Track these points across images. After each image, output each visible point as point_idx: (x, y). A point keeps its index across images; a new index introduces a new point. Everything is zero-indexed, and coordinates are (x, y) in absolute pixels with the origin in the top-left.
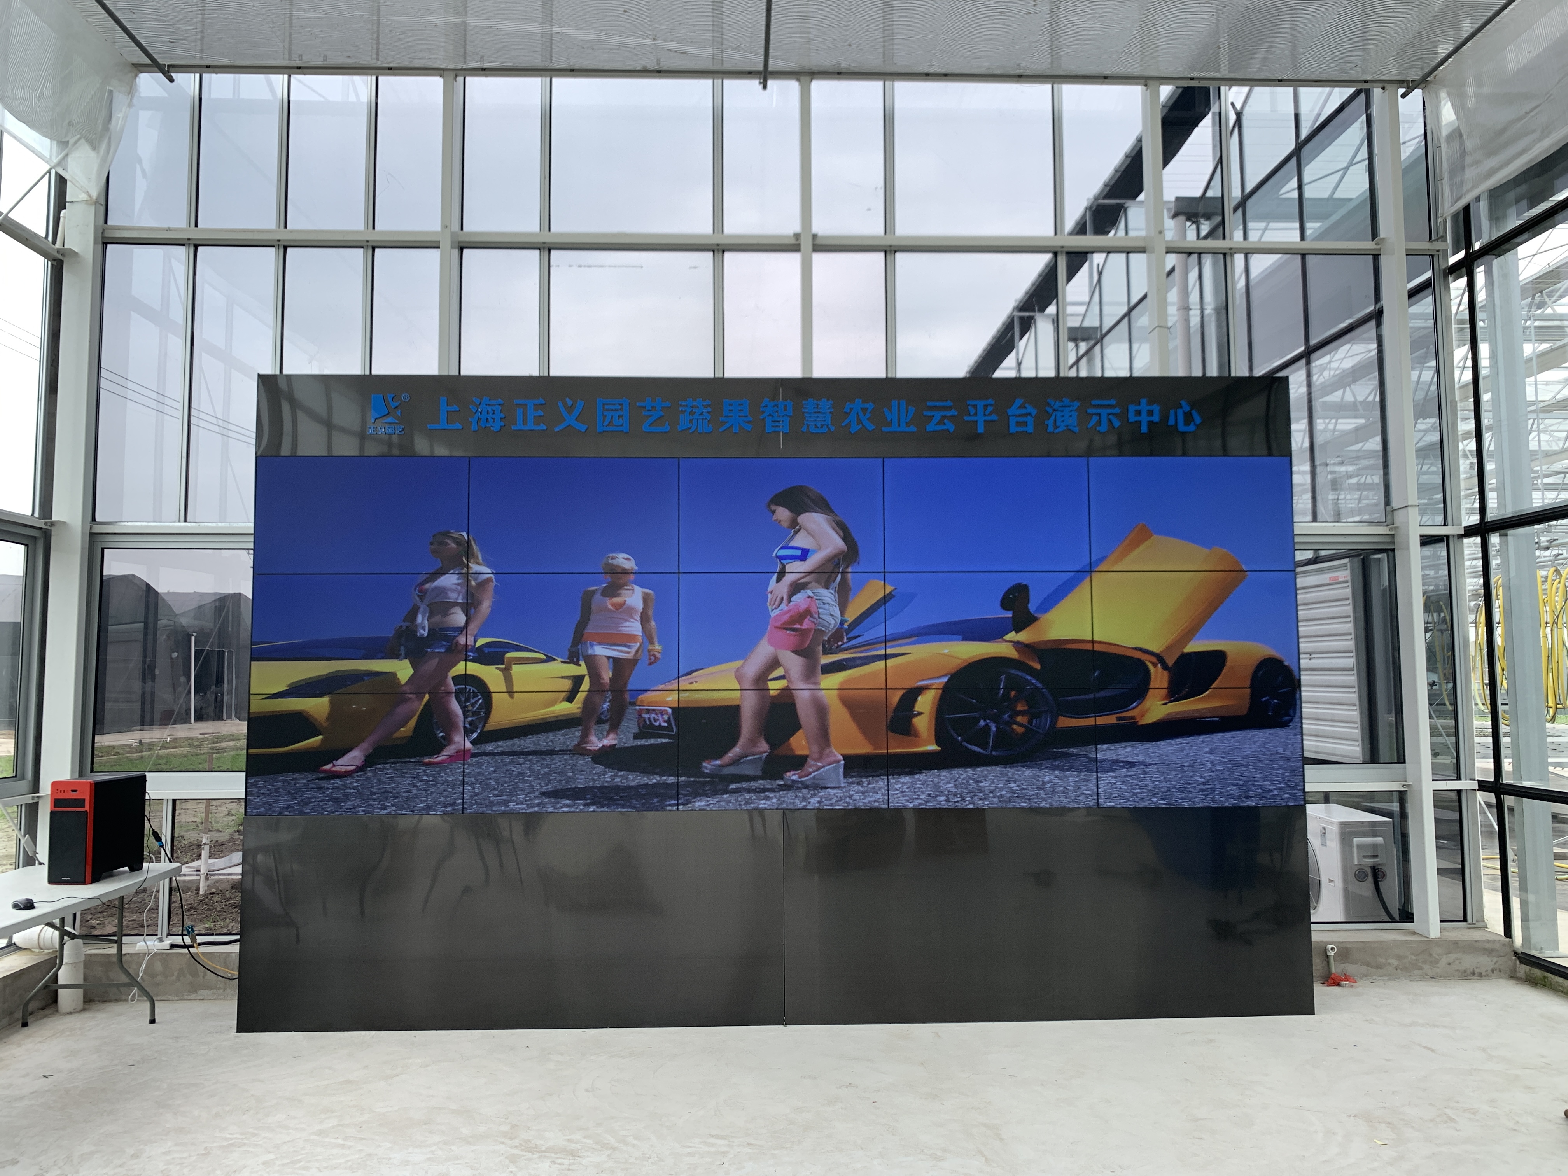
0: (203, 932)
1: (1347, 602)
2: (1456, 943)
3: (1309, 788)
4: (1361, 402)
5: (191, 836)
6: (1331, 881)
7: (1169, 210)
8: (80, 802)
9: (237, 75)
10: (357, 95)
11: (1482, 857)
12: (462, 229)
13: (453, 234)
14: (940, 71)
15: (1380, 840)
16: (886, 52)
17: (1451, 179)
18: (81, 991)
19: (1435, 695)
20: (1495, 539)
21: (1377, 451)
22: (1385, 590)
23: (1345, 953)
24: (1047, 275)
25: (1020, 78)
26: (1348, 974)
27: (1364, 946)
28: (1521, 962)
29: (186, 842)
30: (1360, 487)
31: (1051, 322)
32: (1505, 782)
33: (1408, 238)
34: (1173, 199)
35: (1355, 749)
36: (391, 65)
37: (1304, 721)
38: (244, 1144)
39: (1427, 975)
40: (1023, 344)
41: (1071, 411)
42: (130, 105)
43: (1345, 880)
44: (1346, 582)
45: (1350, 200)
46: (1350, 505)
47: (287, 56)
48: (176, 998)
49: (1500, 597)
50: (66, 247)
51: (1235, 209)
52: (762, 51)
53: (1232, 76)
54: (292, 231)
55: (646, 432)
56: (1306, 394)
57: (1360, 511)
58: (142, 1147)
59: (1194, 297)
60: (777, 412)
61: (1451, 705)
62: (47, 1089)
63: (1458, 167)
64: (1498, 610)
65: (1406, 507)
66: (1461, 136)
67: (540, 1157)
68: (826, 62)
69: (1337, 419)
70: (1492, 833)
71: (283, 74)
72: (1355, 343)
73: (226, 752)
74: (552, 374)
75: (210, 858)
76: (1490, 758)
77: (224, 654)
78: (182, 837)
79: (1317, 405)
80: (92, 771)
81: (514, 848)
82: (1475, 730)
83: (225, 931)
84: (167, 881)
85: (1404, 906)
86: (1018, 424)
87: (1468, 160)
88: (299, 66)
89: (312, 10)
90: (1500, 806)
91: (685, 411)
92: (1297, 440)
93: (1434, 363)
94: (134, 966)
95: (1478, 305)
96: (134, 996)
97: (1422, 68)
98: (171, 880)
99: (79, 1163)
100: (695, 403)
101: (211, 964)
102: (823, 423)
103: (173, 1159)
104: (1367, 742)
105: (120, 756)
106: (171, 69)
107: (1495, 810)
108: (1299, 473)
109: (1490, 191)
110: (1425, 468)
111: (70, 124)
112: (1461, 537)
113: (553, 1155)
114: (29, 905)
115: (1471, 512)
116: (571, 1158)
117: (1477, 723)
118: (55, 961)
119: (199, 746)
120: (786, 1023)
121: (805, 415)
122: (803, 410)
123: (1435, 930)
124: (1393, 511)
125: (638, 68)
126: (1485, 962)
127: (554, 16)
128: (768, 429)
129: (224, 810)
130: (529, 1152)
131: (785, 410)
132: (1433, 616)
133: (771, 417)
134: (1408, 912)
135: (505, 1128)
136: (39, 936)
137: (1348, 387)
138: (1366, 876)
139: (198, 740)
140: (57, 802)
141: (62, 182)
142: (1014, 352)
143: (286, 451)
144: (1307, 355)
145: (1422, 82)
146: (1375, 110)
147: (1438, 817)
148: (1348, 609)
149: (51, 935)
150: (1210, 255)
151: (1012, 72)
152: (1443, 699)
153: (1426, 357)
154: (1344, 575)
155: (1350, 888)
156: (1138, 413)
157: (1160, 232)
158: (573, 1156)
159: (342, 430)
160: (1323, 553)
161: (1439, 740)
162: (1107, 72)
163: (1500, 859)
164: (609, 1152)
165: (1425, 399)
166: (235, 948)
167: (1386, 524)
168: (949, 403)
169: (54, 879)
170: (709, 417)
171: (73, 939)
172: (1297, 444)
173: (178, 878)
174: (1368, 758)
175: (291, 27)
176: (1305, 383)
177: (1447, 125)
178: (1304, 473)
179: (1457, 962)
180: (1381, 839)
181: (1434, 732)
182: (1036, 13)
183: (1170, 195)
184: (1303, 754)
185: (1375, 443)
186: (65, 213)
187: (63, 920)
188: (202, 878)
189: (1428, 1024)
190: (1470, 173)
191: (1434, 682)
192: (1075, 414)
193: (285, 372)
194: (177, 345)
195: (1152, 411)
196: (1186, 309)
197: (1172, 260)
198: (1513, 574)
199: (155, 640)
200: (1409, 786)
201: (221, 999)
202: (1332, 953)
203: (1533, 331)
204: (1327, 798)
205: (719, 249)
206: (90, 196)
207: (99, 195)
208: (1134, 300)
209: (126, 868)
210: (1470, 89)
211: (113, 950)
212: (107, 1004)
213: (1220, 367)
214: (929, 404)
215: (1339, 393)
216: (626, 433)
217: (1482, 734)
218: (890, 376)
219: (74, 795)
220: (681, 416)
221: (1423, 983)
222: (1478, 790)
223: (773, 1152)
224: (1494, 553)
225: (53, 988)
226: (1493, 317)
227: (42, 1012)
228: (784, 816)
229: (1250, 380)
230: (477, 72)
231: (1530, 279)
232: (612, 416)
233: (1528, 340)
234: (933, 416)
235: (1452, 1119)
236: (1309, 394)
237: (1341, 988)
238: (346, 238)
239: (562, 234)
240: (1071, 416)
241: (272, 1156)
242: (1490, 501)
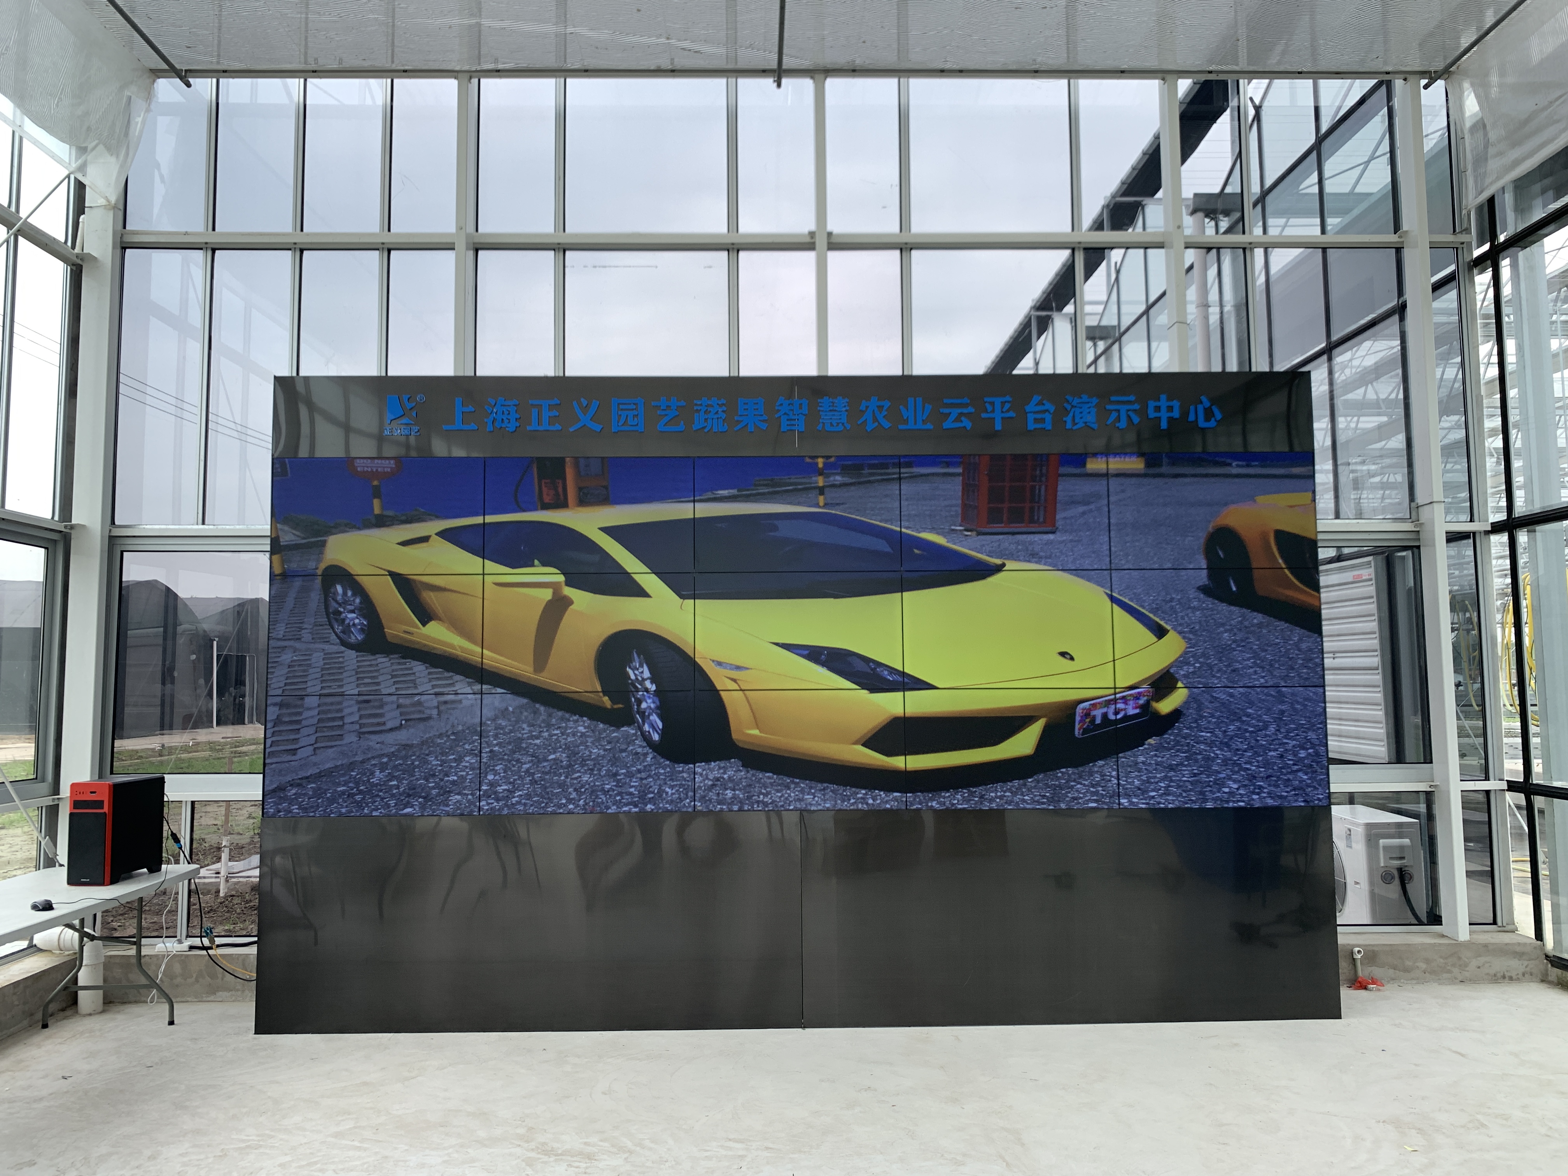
0: (223, 934)
1: (1372, 600)
2: (1486, 946)
3: (1333, 788)
4: (1384, 400)
5: (212, 839)
6: (1357, 883)
7: (1187, 206)
8: (99, 804)
9: (255, 80)
10: (373, 98)
11: (1511, 859)
12: (477, 230)
13: (468, 236)
14: (955, 67)
15: (1406, 841)
16: (901, 49)
17: (1475, 170)
18: (101, 992)
19: (1461, 696)
20: (1522, 537)
21: (1402, 450)
22: (1410, 589)
23: (1372, 956)
24: (1064, 273)
25: (1036, 73)
26: (1375, 977)
27: (1392, 950)
28: (1552, 965)
29: (207, 845)
30: (1384, 486)
31: (1069, 321)
32: (1534, 782)
33: (1431, 232)
34: (1191, 196)
35: (1381, 749)
36: (406, 68)
37: (1328, 721)
38: (261, 1146)
39: (1456, 978)
40: (1041, 344)
41: (1089, 408)
42: (148, 110)
43: (1372, 883)
44: (1371, 580)
45: (1371, 194)
46: (1372, 505)
47: (303, 60)
48: (195, 1000)
49: (1528, 596)
50: (85, 251)
51: (1255, 205)
52: (776, 49)
53: (1251, 68)
54: (308, 234)
55: (661, 432)
56: (1328, 392)
57: (1384, 510)
58: (159, 1148)
59: (1213, 296)
60: (793, 410)
61: (1478, 705)
62: (65, 1090)
63: (1481, 159)
64: (1525, 610)
65: (1431, 503)
66: (1484, 126)
67: (556, 1161)
68: (841, 59)
69: (1359, 416)
70: (1521, 835)
71: (299, 77)
72: (1376, 340)
73: (247, 756)
74: (567, 374)
75: (230, 860)
76: (1519, 759)
77: (246, 659)
78: (203, 840)
79: (1338, 402)
80: (112, 773)
81: (532, 851)
82: (1503, 731)
83: (244, 933)
84: (186, 882)
85: (1432, 909)
86: (1036, 420)
87: (1491, 151)
88: (315, 69)
89: (327, 13)
90: (1530, 807)
91: (700, 410)
92: (1318, 439)
93: (1459, 359)
94: (153, 967)
95: (1504, 300)
96: (153, 997)
97: (1445, 58)
98: (190, 880)
99: (97, 1164)
100: (709, 403)
101: (229, 965)
102: (839, 421)
103: (190, 1161)
104: (1393, 740)
105: (144, 760)
106: (188, 74)
107: (1525, 812)
108: (1322, 471)
109: (1515, 181)
110: (1449, 466)
111: (89, 129)
112: (1487, 533)
113: (569, 1158)
114: (48, 906)
115: (1498, 510)
116: (588, 1161)
117: (1505, 724)
118: (75, 962)
119: (221, 750)
120: (804, 1026)
121: (821, 413)
122: (819, 408)
123: (1464, 933)
124: (1418, 507)
125: (652, 68)
126: (1516, 965)
127: (568, 16)
128: (784, 428)
129: (245, 813)
130: (546, 1155)
131: (801, 408)
132: (1458, 615)
133: (785, 416)
134: (1436, 915)
135: (521, 1131)
136: (59, 939)
137: (1370, 385)
138: (1393, 878)
139: (219, 744)
140: (76, 804)
141: (80, 187)
142: (1032, 352)
143: (303, 453)
144: (1329, 351)
145: (1445, 73)
146: (1396, 102)
147: (1467, 817)
148: (1373, 607)
149: (72, 936)
150: (1229, 250)
151: (1028, 68)
152: (1470, 699)
153: (1449, 354)
154: (1368, 573)
155: (1376, 891)
156: (1158, 409)
157: (1179, 227)
158: (589, 1159)
159: (359, 432)
160: (1346, 551)
161: (1466, 740)
162: (1124, 67)
163: (1531, 861)
164: (626, 1155)
165: (1449, 396)
166: (253, 950)
167: (1410, 520)
168: (966, 400)
169: (73, 880)
170: (724, 416)
171: (92, 940)
172: (1319, 444)
173: (197, 881)
174: (1394, 760)
175: (307, 31)
176: (1327, 381)
177: (1471, 116)
178: (1327, 472)
179: (1487, 965)
180: (1408, 840)
181: (1462, 733)
182: (1052, 8)
183: (1188, 193)
184: (1328, 755)
185: (1398, 441)
186: (84, 219)
187: (82, 921)
188: (223, 881)
189: (1458, 1028)
190: (1493, 165)
191: (1460, 682)
192: (1094, 410)
193: (302, 374)
194: (196, 350)
195: (1172, 407)
196: (1205, 306)
197: (1190, 256)
198: (1541, 572)
199: (174, 645)
200: (1436, 786)
201: (239, 1001)
202: (1359, 956)
203: (1559, 325)
204: (1351, 799)
205: (733, 249)
206: (108, 201)
207: (117, 201)
208: (1152, 299)
209: (145, 870)
210: (1494, 79)
211: (132, 951)
212: (127, 1006)
213: (1240, 363)
214: (945, 401)
215: (1361, 391)
216: (641, 432)
217: (1510, 734)
218: (906, 373)
219: (93, 797)
220: (696, 415)
221: (1449, 987)
222: (1507, 790)
223: (792, 1156)
224: (1522, 551)
225: (73, 989)
226: (1519, 312)
227: (62, 1014)
228: (802, 817)
229: (1271, 377)
230: (492, 74)
231: (1556, 273)
232: (627, 416)
233: (1555, 335)
234: (950, 413)
235: (1483, 1125)
236: (1331, 392)
237: (1368, 992)
238: (361, 241)
239: (576, 235)
240: (1089, 413)
241: (288, 1158)
242: (1518, 499)
